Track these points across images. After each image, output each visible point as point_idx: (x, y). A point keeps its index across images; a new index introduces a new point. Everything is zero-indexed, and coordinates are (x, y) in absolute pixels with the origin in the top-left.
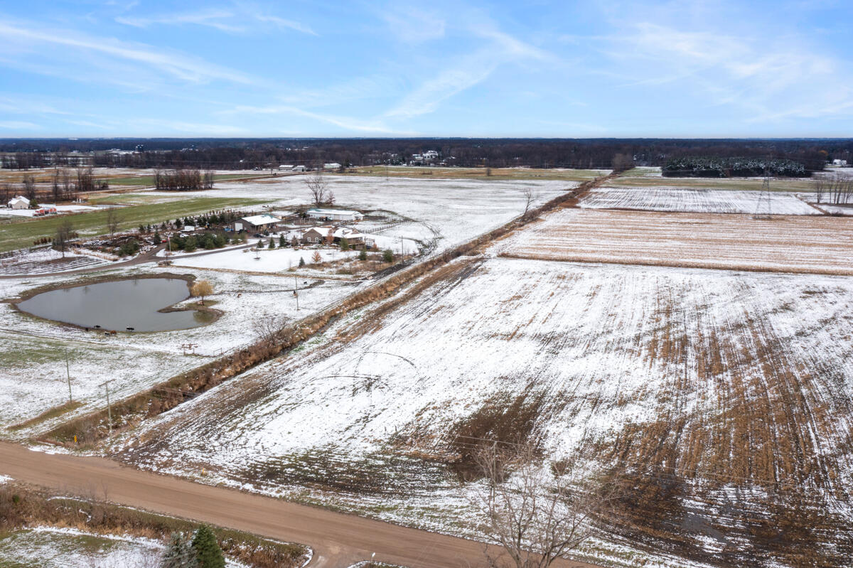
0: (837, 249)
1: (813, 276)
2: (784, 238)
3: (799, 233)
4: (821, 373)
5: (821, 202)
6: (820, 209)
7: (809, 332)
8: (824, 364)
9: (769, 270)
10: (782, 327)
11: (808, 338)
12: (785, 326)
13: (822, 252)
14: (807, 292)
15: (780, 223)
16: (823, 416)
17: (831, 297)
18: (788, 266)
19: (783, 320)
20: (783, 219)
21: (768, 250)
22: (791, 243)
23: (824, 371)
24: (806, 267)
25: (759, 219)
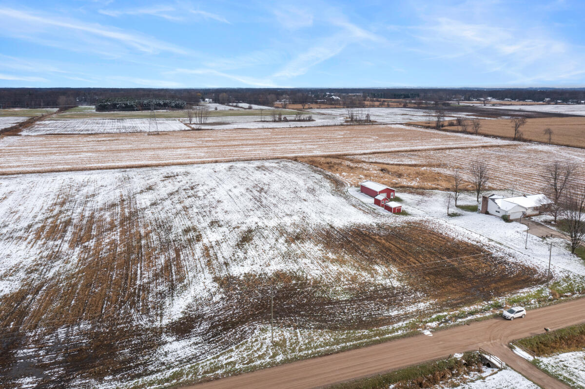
0: (193, 149)
1: (173, 167)
2: (163, 145)
3: (173, 141)
4: (158, 228)
5: (192, 123)
6: (190, 127)
7: (159, 202)
8: (162, 222)
9: (147, 166)
10: (143, 201)
11: (158, 206)
12: (145, 200)
13: (183, 151)
14: (166, 177)
15: (163, 136)
16: (150, 257)
17: (179, 178)
18: (161, 162)
19: (144, 197)
20: (166, 134)
21: (150, 153)
22: (166, 148)
23: (160, 226)
24: (171, 161)
25: (151, 135)
